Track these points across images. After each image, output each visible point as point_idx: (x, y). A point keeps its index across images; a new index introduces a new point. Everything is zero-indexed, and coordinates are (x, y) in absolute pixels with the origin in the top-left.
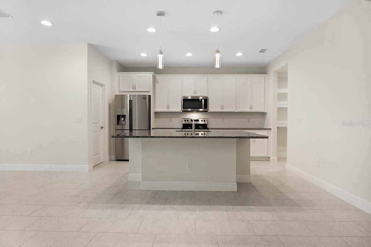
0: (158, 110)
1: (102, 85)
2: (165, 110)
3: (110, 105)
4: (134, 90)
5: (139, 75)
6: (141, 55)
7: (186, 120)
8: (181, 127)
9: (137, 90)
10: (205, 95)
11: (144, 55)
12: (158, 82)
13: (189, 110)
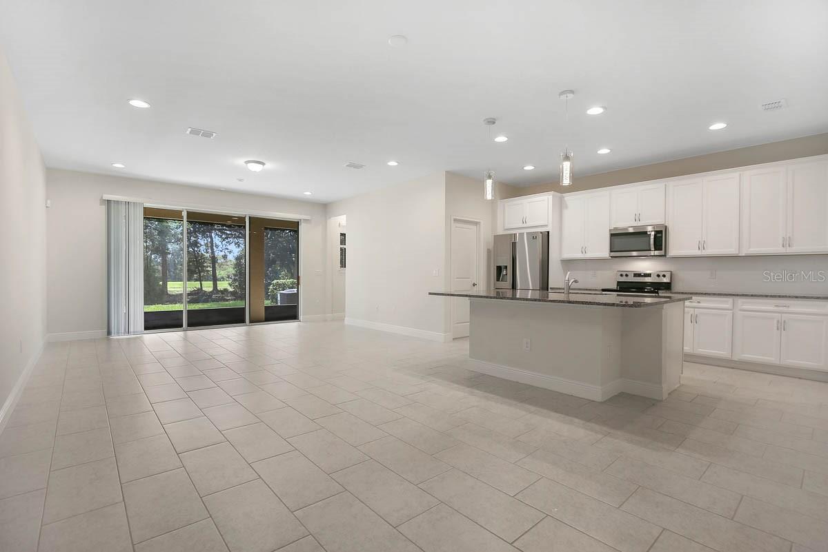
0: (567, 255)
1: (476, 223)
2: (579, 255)
3: (489, 251)
4: (525, 225)
5: (529, 200)
6: (525, 168)
7: (624, 274)
8: (614, 286)
9: (528, 224)
10: (659, 221)
11: (529, 168)
12: (567, 207)
13: (634, 254)
